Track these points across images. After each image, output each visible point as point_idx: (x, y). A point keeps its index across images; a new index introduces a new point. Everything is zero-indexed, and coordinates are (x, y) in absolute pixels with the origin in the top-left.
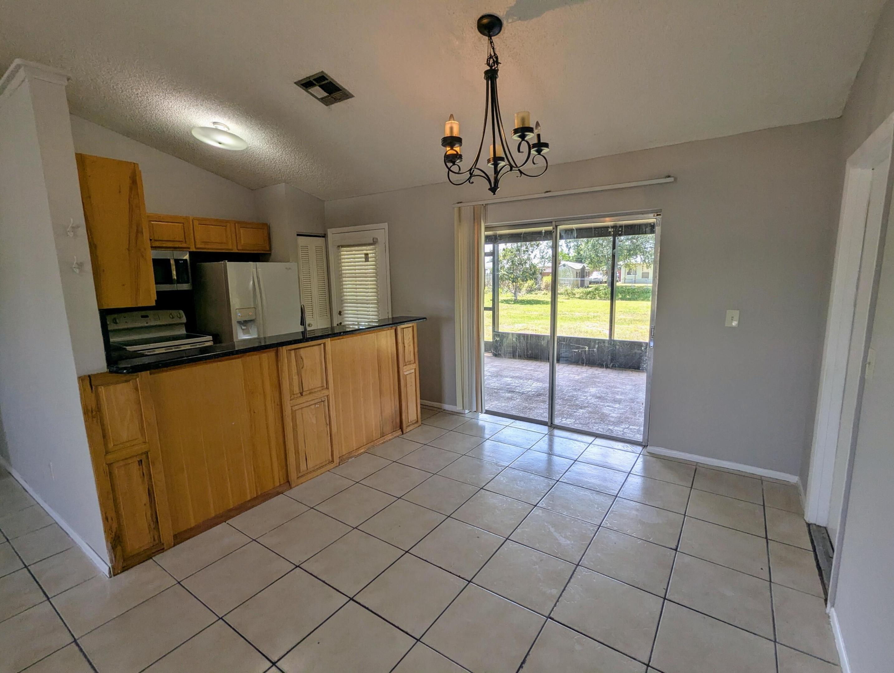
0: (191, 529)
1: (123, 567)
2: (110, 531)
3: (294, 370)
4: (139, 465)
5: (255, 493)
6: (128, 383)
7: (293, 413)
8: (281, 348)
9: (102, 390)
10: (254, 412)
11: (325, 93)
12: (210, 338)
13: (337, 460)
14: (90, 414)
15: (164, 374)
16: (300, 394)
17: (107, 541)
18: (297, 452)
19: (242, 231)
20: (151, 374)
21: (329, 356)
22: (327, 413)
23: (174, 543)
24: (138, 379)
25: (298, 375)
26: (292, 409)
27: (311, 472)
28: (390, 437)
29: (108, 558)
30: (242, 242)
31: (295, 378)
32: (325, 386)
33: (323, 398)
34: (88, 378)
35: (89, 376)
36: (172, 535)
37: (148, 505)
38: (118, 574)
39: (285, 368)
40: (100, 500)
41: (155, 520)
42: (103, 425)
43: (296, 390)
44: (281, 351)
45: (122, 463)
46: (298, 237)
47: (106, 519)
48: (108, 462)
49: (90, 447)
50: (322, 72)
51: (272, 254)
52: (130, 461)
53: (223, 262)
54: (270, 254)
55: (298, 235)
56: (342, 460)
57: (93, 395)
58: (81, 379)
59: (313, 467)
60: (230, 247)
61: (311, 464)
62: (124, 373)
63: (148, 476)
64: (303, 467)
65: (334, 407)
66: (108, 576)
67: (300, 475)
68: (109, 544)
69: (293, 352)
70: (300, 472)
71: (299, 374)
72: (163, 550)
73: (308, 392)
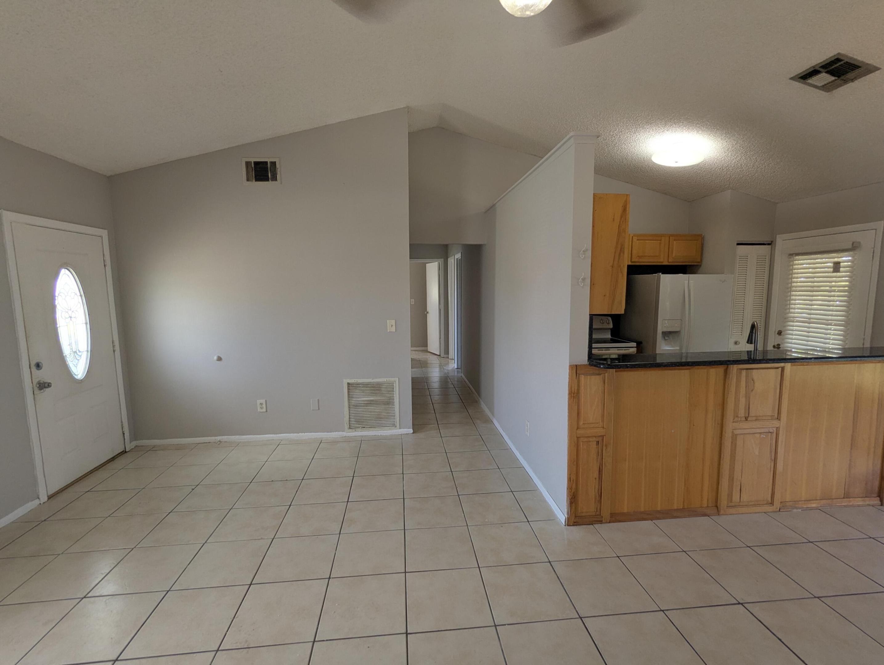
0: (623, 514)
1: (574, 522)
2: (570, 490)
3: (743, 391)
4: (597, 445)
5: (682, 505)
6: (600, 376)
7: (734, 437)
8: (731, 366)
9: (582, 378)
10: (694, 425)
11: (833, 77)
12: (634, 344)
13: (777, 504)
14: (573, 395)
15: (625, 373)
16: (744, 418)
17: (568, 496)
18: (731, 479)
19: (675, 242)
20: (616, 371)
21: (786, 383)
22: (774, 447)
23: (610, 521)
24: (606, 374)
25: (746, 397)
26: (733, 432)
27: (743, 506)
28: (858, 501)
29: (566, 510)
30: (674, 255)
31: (743, 400)
32: (776, 417)
33: (771, 429)
34: (576, 367)
35: (576, 366)
36: (609, 513)
37: (597, 479)
38: (571, 526)
39: (733, 389)
40: (568, 462)
41: (600, 493)
42: (578, 406)
43: (742, 413)
44: (732, 369)
45: (586, 440)
46: (738, 246)
47: (569, 479)
48: (578, 436)
49: (569, 420)
50: (839, 54)
51: (702, 265)
52: (591, 439)
53: (656, 275)
54: (701, 265)
55: (738, 244)
56: (784, 507)
57: (577, 381)
58: (571, 367)
59: (748, 502)
60: (662, 260)
61: (745, 498)
62: (601, 368)
63: (600, 455)
64: (736, 497)
65: (784, 443)
66: (564, 525)
67: (730, 504)
68: (569, 499)
69: (744, 372)
70: (731, 502)
71: (748, 397)
72: (601, 522)
73: (754, 418)
